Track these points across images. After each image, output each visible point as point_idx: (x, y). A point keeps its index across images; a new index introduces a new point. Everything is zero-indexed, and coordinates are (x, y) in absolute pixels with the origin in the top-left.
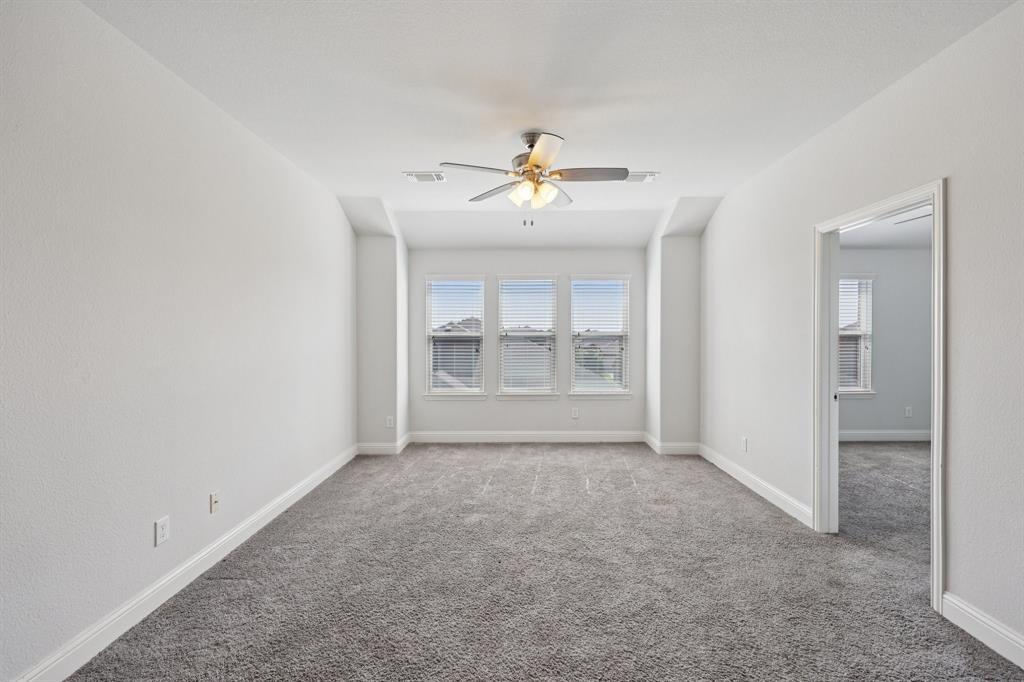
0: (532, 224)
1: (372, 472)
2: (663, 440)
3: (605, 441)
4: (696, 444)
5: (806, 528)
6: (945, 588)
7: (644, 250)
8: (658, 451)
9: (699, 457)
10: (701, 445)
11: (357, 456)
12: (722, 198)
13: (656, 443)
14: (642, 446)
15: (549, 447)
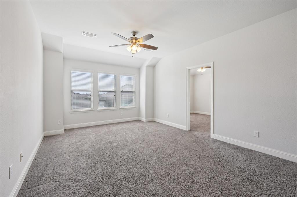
0: (134, 57)
1: (59, 140)
2: (146, 118)
3: (129, 121)
4: (153, 118)
5: (185, 130)
6: (213, 133)
7: (139, 69)
8: (145, 121)
9: (153, 121)
10: (154, 118)
11: (44, 137)
12: (161, 59)
13: (144, 119)
14: (139, 121)
15: (116, 124)
